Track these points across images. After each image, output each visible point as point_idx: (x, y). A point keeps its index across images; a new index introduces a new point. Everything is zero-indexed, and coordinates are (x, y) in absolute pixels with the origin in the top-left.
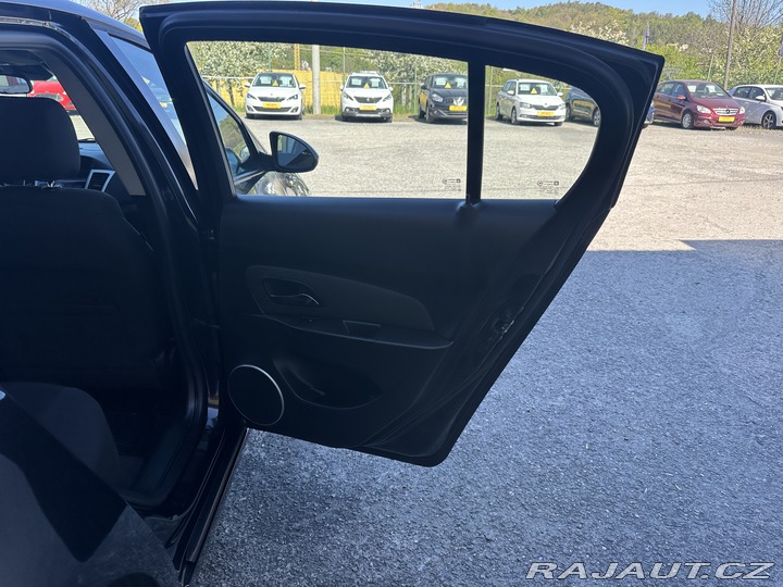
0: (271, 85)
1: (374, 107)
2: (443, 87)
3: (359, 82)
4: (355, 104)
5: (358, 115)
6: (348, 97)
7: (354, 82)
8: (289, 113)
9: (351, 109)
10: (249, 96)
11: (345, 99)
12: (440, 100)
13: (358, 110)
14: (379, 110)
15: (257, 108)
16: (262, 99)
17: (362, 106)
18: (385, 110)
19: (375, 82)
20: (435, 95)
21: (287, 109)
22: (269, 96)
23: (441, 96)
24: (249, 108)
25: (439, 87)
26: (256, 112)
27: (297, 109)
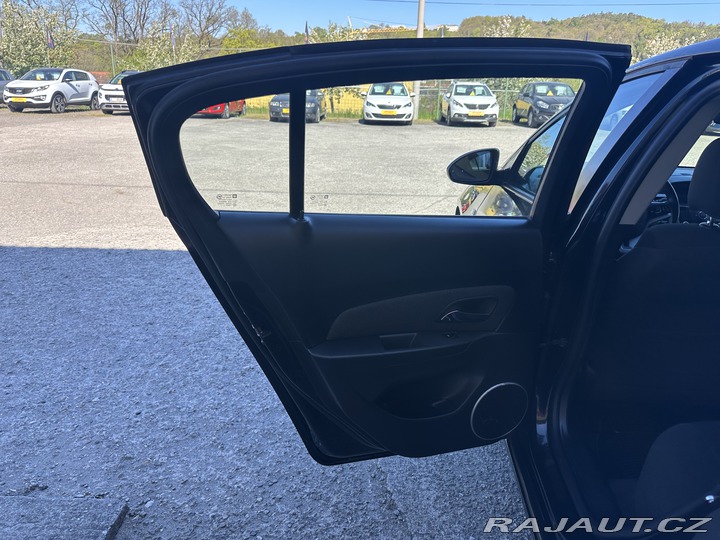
0: (384, 93)
1: (482, 113)
2: (545, 95)
3: (464, 90)
4: (465, 111)
5: (466, 120)
6: (457, 104)
7: (460, 90)
8: (403, 119)
9: (460, 115)
10: (368, 104)
11: (455, 106)
12: (546, 106)
13: (467, 116)
14: (486, 116)
15: (375, 115)
16: (381, 107)
17: (471, 112)
18: (492, 116)
19: (479, 90)
20: (540, 102)
21: (402, 116)
22: (387, 104)
23: (547, 103)
24: (368, 115)
25: (541, 95)
26: (374, 118)
27: (410, 116)
